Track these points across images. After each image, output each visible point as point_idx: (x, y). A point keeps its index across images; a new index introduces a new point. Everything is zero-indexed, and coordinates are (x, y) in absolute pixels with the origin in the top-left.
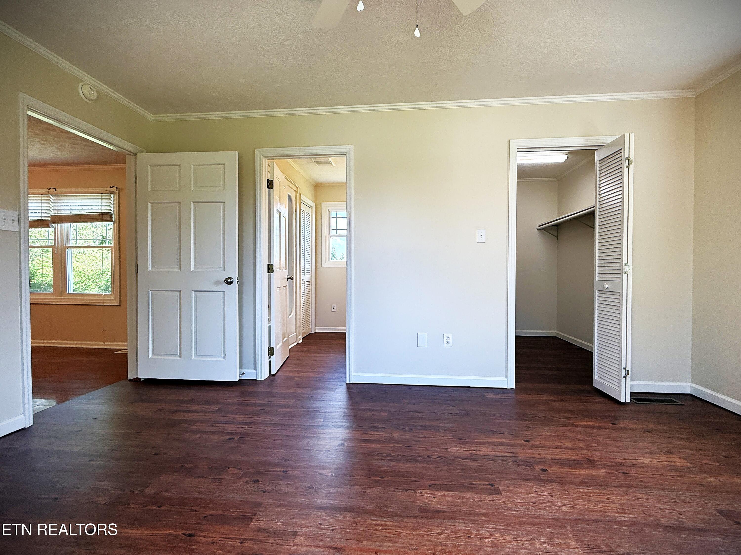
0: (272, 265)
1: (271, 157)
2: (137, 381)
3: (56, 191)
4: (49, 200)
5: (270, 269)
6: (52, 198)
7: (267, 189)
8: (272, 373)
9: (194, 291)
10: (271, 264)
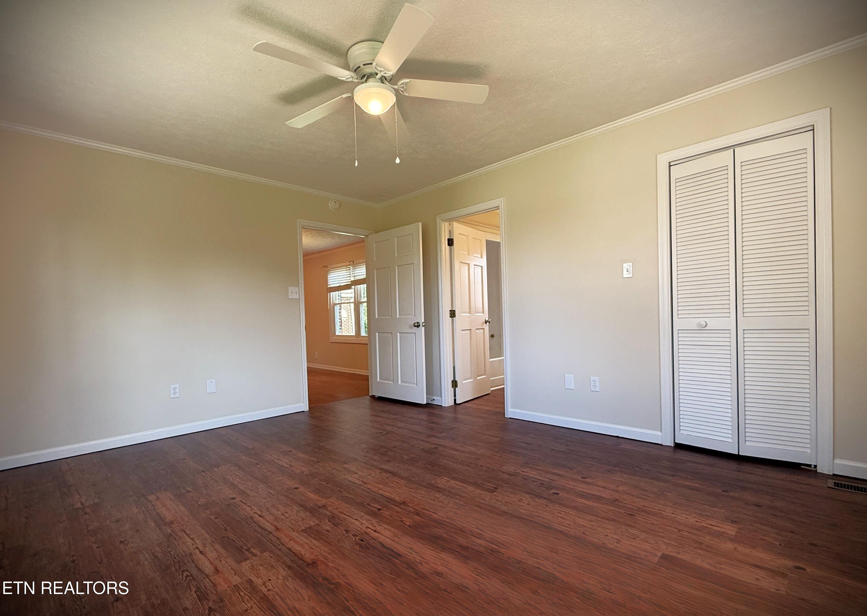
0: (455, 311)
1: (450, 220)
2: (373, 397)
3: (353, 262)
4: (350, 270)
5: (453, 314)
6: (352, 268)
7: (448, 247)
8: (457, 402)
9: (399, 333)
10: (454, 309)
